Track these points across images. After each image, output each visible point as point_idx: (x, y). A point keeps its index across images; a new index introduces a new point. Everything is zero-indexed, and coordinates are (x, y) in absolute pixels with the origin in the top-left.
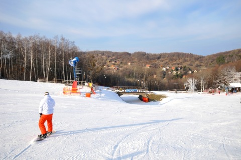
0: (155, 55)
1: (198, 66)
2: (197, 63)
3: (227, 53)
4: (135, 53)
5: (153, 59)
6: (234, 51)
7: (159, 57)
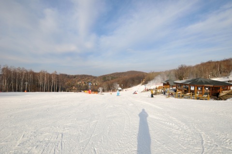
0: (72, 76)
1: (95, 81)
2: (94, 80)
3: (106, 75)
4: (61, 74)
5: (72, 78)
6: (109, 75)
7: (75, 77)
